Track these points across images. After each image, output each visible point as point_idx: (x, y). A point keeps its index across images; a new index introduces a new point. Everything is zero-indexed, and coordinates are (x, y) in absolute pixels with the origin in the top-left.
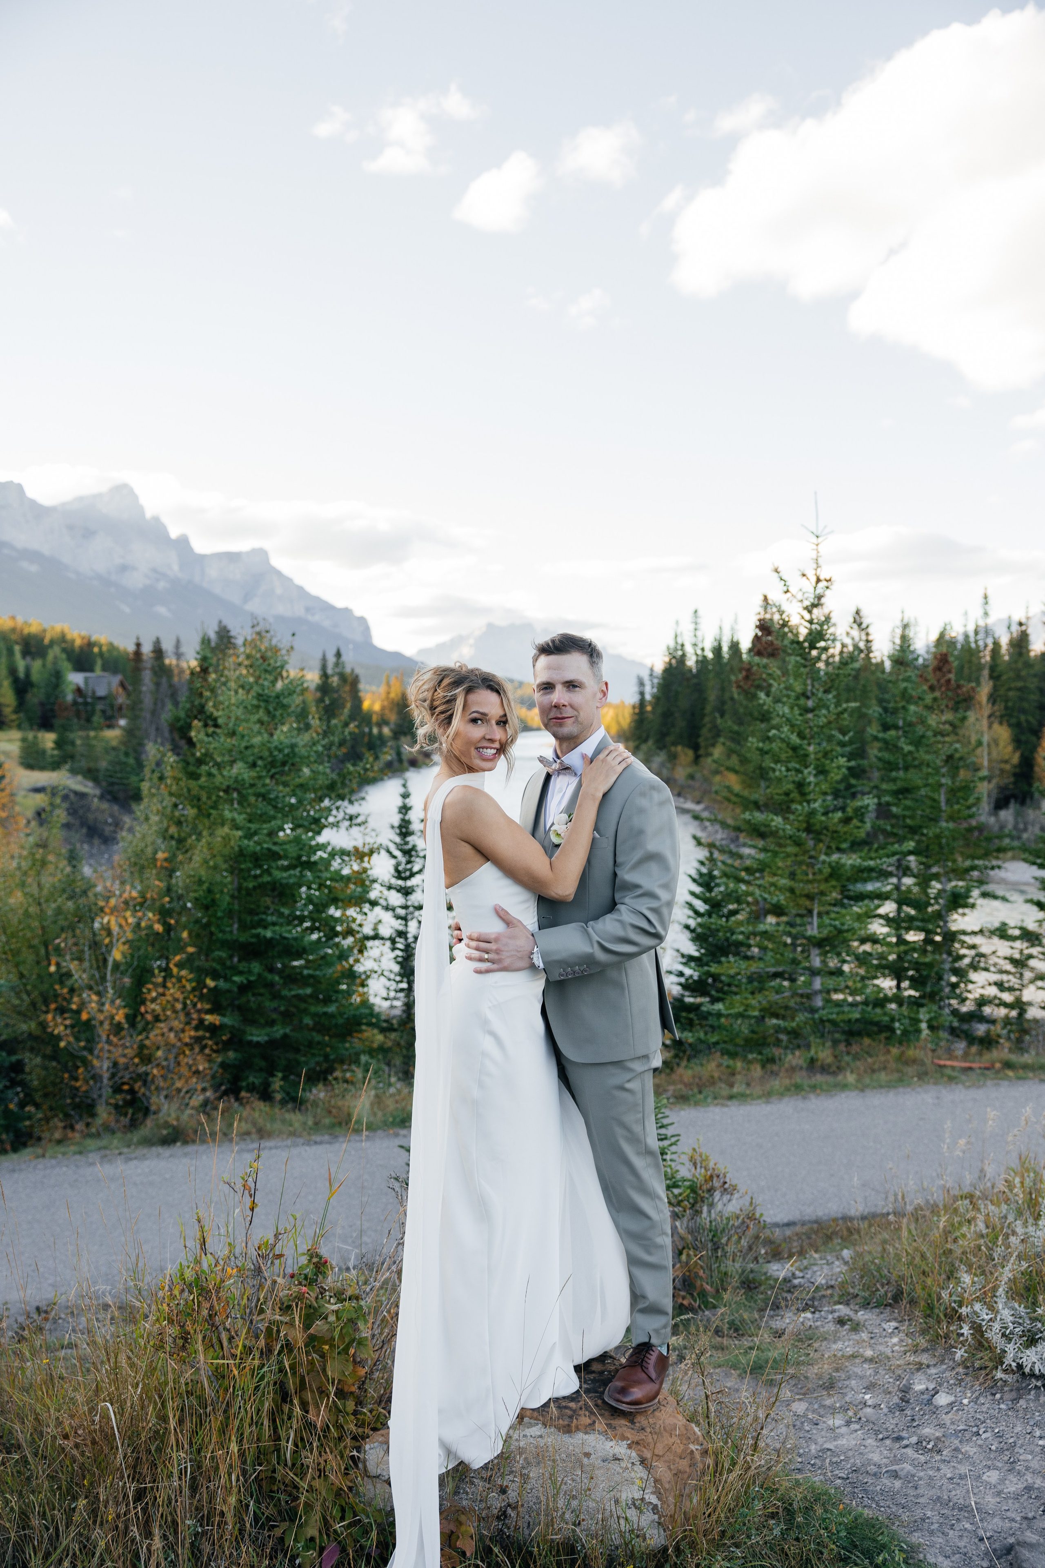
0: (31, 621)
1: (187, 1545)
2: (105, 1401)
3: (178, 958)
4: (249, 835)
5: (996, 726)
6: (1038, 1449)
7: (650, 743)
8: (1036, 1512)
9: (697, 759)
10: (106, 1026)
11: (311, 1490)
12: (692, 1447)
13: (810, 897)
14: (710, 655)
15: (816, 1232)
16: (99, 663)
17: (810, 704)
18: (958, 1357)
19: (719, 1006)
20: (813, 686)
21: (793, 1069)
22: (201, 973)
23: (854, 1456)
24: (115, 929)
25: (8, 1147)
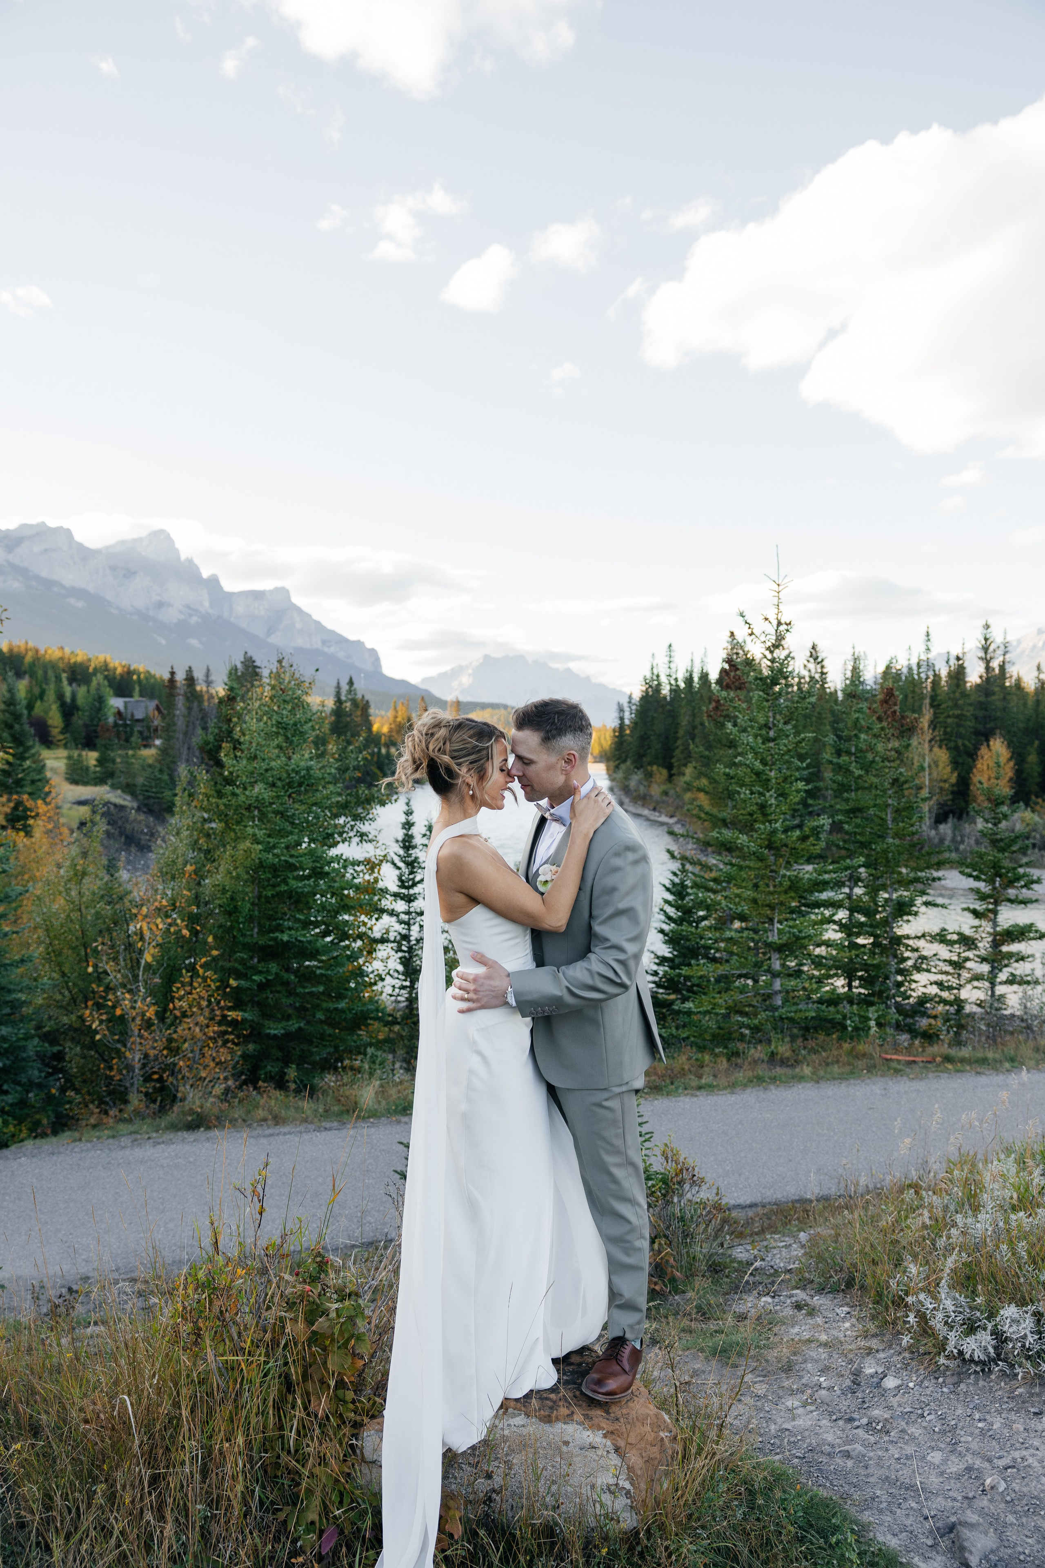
0: (78, 651)
1: (197, 1529)
2: (123, 1393)
3: (203, 960)
4: (268, 849)
5: (936, 749)
6: (977, 1431)
7: (629, 762)
8: (976, 1491)
9: (671, 776)
10: (138, 1021)
11: (312, 1475)
12: (662, 1434)
13: (772, 907)
14: (682, 685)
15: (776, 1214)
16: (137, 689)
17: (772, 734)
18: (904, 1343)
19: (689, 1005)
20: (774, 718)
21: (755, 1062)
22: (225, 973)
23: (810, 1436)
24: (147, 934)
25: (49, 1131)
